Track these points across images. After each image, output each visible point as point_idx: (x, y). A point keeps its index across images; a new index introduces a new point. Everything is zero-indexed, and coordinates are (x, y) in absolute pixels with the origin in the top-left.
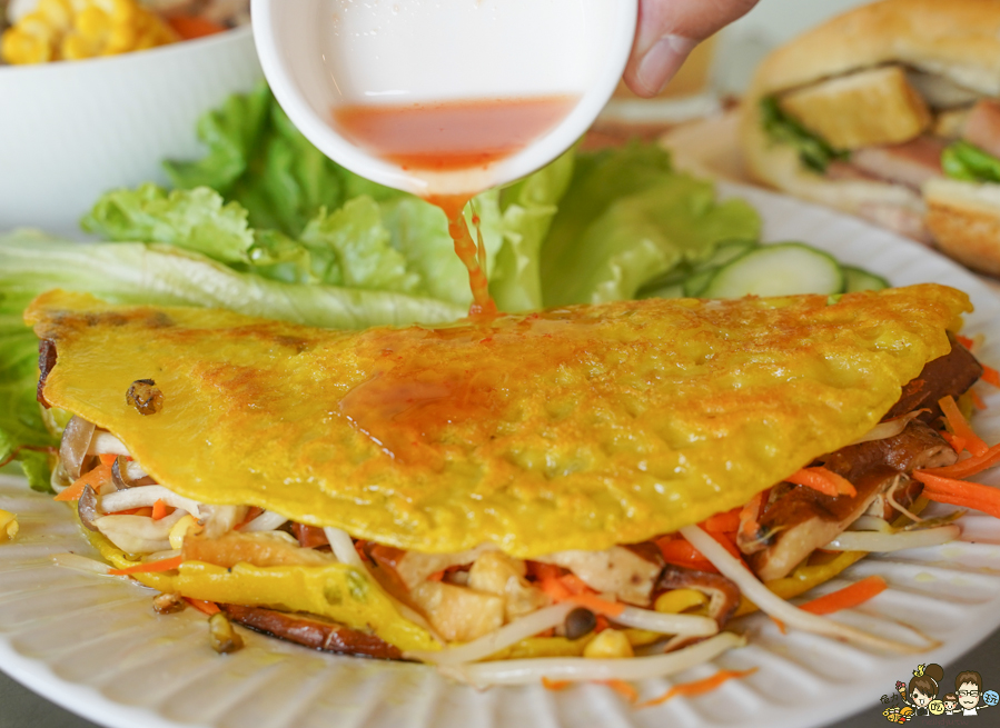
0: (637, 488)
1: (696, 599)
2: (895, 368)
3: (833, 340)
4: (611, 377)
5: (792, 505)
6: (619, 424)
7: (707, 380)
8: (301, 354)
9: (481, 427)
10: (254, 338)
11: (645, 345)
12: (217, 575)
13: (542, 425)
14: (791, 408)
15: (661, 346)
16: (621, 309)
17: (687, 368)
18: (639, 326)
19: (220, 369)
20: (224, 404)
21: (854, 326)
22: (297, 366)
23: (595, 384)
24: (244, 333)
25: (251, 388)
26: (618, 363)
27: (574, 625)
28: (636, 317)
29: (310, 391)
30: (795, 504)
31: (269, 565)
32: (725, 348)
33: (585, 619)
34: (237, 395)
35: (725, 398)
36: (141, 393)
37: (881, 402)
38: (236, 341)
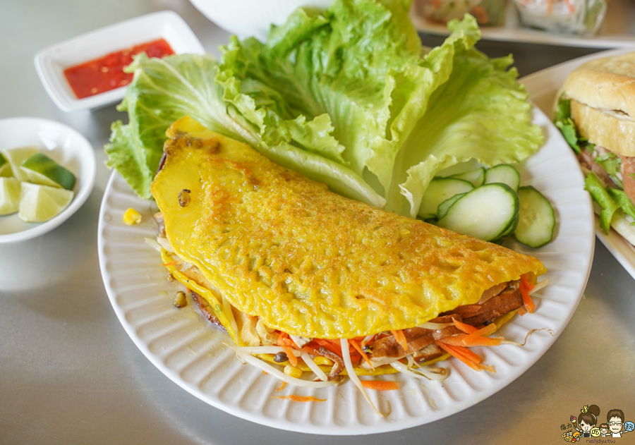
1: (326, 362)
2: (441, 304)
3: (433, 278)
4: (342, 259)
5: (382, 345)
6: (328, 286)
7: (373, 277)
8: (250, 193)
9: (283, 265)
10: (243, 172)
11: (366, 248)
12: (184, 280)
13: (303, 273)
14: (388, 307)
15: (371, 252)
16: (378, 223)
17: (374, 266)
18: (372, 238)
19: (217, 192)
20: (209, 213)
21: (448, 274)
22: (247, 199)
23: (334, 261)
24: (242, 167)
25: (222, 207)
26: (351, 253)
27: (279, 358)
28: (375, 233)
29: (241, 217)
30: (383, 345)
31: (201, 285)
32: (395, 263)
33: (284, 357)
34: (215, 211)
35: (370, 291)
36: (182, 198)
37: (426, 317)
38: (236, 172)
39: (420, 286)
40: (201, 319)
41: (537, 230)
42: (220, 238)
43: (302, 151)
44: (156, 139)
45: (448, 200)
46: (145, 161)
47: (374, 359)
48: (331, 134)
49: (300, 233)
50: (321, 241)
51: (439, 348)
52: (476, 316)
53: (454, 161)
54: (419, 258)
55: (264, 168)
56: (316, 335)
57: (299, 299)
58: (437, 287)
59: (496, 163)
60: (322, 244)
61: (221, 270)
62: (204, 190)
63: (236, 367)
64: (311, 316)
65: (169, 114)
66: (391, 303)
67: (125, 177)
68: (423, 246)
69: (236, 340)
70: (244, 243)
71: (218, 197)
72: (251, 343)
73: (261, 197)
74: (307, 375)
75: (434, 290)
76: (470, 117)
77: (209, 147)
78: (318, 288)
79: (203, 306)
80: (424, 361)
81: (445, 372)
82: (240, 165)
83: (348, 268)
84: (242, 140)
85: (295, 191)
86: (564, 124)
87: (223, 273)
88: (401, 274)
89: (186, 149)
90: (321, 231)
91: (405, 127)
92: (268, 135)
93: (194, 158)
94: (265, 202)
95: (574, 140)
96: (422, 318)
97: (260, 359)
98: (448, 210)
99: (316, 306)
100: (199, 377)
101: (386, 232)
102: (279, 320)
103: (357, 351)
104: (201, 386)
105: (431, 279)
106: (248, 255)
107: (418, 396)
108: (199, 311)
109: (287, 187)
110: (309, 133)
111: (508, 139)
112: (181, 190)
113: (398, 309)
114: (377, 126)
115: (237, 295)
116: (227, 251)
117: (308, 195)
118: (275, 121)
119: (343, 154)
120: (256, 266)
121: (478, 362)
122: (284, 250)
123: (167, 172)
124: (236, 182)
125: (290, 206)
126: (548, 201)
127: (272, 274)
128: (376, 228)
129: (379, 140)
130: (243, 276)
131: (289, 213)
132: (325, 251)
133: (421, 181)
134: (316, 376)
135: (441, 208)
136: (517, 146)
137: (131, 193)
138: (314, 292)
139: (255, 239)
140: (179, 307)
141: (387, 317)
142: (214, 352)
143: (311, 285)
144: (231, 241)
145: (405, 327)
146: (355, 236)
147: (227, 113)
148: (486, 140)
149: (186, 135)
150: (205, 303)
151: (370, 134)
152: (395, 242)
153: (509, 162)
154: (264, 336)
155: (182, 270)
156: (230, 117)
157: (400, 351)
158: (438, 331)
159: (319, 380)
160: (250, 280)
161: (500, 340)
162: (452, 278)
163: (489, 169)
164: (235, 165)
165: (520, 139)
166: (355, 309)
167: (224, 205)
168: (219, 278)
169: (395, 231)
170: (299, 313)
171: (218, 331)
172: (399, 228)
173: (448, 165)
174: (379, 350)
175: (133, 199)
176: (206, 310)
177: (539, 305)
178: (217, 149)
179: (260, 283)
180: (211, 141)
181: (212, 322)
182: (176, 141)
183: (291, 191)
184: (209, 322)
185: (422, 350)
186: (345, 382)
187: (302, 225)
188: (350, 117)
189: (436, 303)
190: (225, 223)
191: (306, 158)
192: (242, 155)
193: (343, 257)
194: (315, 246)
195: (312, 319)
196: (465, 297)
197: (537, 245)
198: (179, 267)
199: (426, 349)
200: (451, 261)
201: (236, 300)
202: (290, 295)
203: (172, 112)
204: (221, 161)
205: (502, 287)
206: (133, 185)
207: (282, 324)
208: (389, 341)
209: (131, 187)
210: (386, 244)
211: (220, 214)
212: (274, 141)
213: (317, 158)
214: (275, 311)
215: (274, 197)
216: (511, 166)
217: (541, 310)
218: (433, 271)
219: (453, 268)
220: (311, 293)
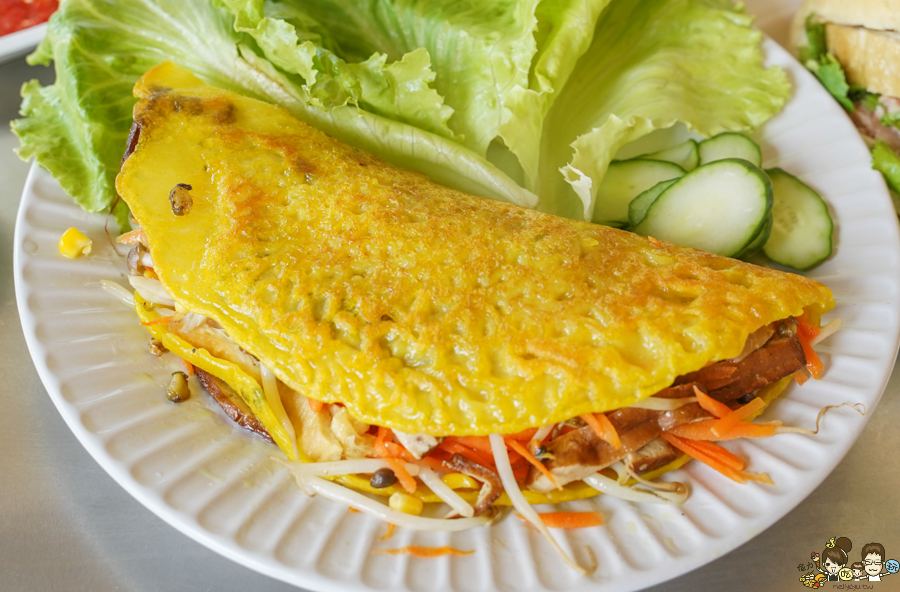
0: (448, 399)
1: (467, 483)
2: (678, 361)
3: (656, 318)
4: (487, 292)
5: (568, 444)
6: (466, 340)
7: (547, 321)
8: (302, 186)
9: (378, 308)
10: (282, 153)
11: (527, 272)
12: (186, 350)
13: (418, 320)
14: (582, 372)
15: (537, 277)
16: (539, 229)
17: (545, 302)
18: (534, 254)
19: (240, 186)
20: (228, 224)
21: (681, 310)
22: (294, 198)
23: (472, 296)
24: (278, 145)
25: (252, 213)
26: (500, 281)
27: (379, 480)
28: (538, 245)
29: (289, 229)
30: (571, 444)
31: (219, 356)
32: (582, 294)
33: (389, 478)
34: (239, 219)
35: (545, 345)
36: (177, 199)
37: (653, 385)
38: (269, 152)
39: (635, 331)
40: (220, 421)
41: (802, 237)
42: (256, 267)
43: (379, 118)
44: (108, 106)
45: (646, 192)
46: (90, 145)
47: (558, 469)
48: (432, 85)
49: (402, 251)
50: (442, 264)
51: (669, 445)
52: (728, 387)
53: (649, 126)
54: (623, 285)
55: (319, 146)
56: (452, 430)
57: (412, 368)
58: (665, 330)
59: (715, 131)
60: (446, 267)
61: (262, 323)
62: (215, 186)
63: (299, 501)
64: (441, 395)
65: (129, 63)
66: (587, 364)
67: (55, 174)
68: (626, 265)
69: (293, 453)
70: (300, 276)
71: (242, 196)
72: (325, 456)
73: (322, 192)
74: (433, 508)
75: (662, 337)
76: (661, 55)
77: (216, 112)
78: (448, 345)
79: (222, 397)
80: (646, 471)
81: (684, 489)
82: (275, 141)
83: (498, 308)
84: (270, 100)
85: (381, 181)
86: (820, 63)
87: (267, 328)
88: (596, 314)
89: (173, 116)
90: (441, 246)
91: (560, 70)
92: (321, 88)
93: (190, 130)
94: (331, 200)
95: (843, 89)
96: (646, 387)
97: (341, 484)
98: (648, 210)
99: (449, 377)
100: (234, 522)
101: (557, 243)
102: (380, 406)
103: (523, 458)
104: (240, 538)
105: (652, 318)
106: (310, 294)
107: (642, 534)
108: (215, 407)
109: (365, 175)
110: (388, 86)
111: (729, 92)
112: (173, 186)
113: (601, 374)
114: (513, 69)
115: (298, 366)
116: (271, 288)
117: (404, 187)
118: (331, 63)
119: (450, 122)
120: (329, 311)
121: (739, 468)
122: (376, 281)
123: (143, 155)
124: (272, 170)
125: (377, 206)
126: (816, 193)
127: (359, 324)
128: (538, 238)
129: (518, 90)
130: (306, 330)
131: (378, 218)
132: (451, 280)
133: (595, 162)
134: (451, 509)
135: (634, 207)
136: (748, 102)
137: (68, 203)
138: (442, 353)
139: (320, 265)
140: (178, 401)
141: (582, 390)
142: (252, 478)
143: (435, 339)
144: (276, 270)
145: (614, 405)
146: (503, 252)
147: (240, 54)
148: (693, 93)
149: (170, 93)
150: (225, 391)
151: (497, 85)
152: (577, 258)
153: (737, 128)
154: (351, 440)
155: (183, 330)
156: (246, 61)
157: (602, 454)
158: (668, 415)
159: (458, 517)
160: (319, 338)
161: (775, 427)
162: (690, 315)
163: (705, 141)
164: (265, 141)
165: (748, 89)
166: (522, 379)
167: (255, 209)
168: (260, 337)
169: (572, 242)
170: (417, 392)
171: (254, 441)
172: (578, 237)
173: (639, 133)
174: (565, 454)
175: (70, 213)
176: (230, 403)
177: (829, 365)
178: (229, 114)
179: (338, 342)
180: (217, 102)
181: (243, 424)
182: (154, 101)
183: (375, 182)
184: (236, 425)
185: (642, 448)
186: (503, 518)
187: (405, 238)
188: (459, 57)
189: (667, 360)
190: (260, 240)
191: (387, 129)
192: (275, 124)
193: (487, 288)
194: (433, 272)
195: (443, 400)
196: (718, 346)
197: (806, 265)
198: (174, 325)
199: (648, 449)
200: (680, 287)
201: (294, 376)
202: (397, 362)
203: (134, 60)
204: (239, 135)
205: (768, 333)
206: (71, 188)
207: (387, 414)
208: (582, 437)
209: (67, 192)
210: (561, 263)
211: (250, 225)
212: (334, 97)
213: (407, 128)
214: (372, 391)
215: (346, 192)
216: (742, 135)
217: (832, 373)
218: (653, 305)
219: (685, 300)
220: (435, 355)
